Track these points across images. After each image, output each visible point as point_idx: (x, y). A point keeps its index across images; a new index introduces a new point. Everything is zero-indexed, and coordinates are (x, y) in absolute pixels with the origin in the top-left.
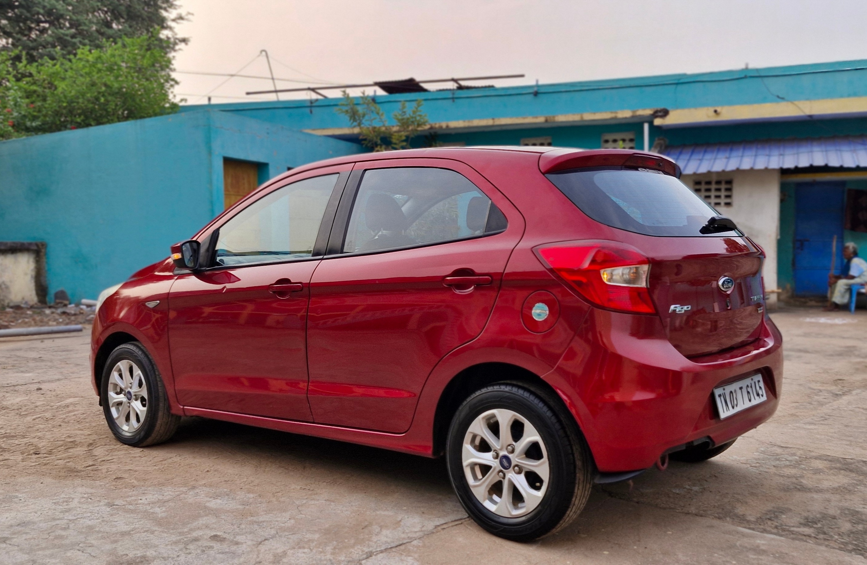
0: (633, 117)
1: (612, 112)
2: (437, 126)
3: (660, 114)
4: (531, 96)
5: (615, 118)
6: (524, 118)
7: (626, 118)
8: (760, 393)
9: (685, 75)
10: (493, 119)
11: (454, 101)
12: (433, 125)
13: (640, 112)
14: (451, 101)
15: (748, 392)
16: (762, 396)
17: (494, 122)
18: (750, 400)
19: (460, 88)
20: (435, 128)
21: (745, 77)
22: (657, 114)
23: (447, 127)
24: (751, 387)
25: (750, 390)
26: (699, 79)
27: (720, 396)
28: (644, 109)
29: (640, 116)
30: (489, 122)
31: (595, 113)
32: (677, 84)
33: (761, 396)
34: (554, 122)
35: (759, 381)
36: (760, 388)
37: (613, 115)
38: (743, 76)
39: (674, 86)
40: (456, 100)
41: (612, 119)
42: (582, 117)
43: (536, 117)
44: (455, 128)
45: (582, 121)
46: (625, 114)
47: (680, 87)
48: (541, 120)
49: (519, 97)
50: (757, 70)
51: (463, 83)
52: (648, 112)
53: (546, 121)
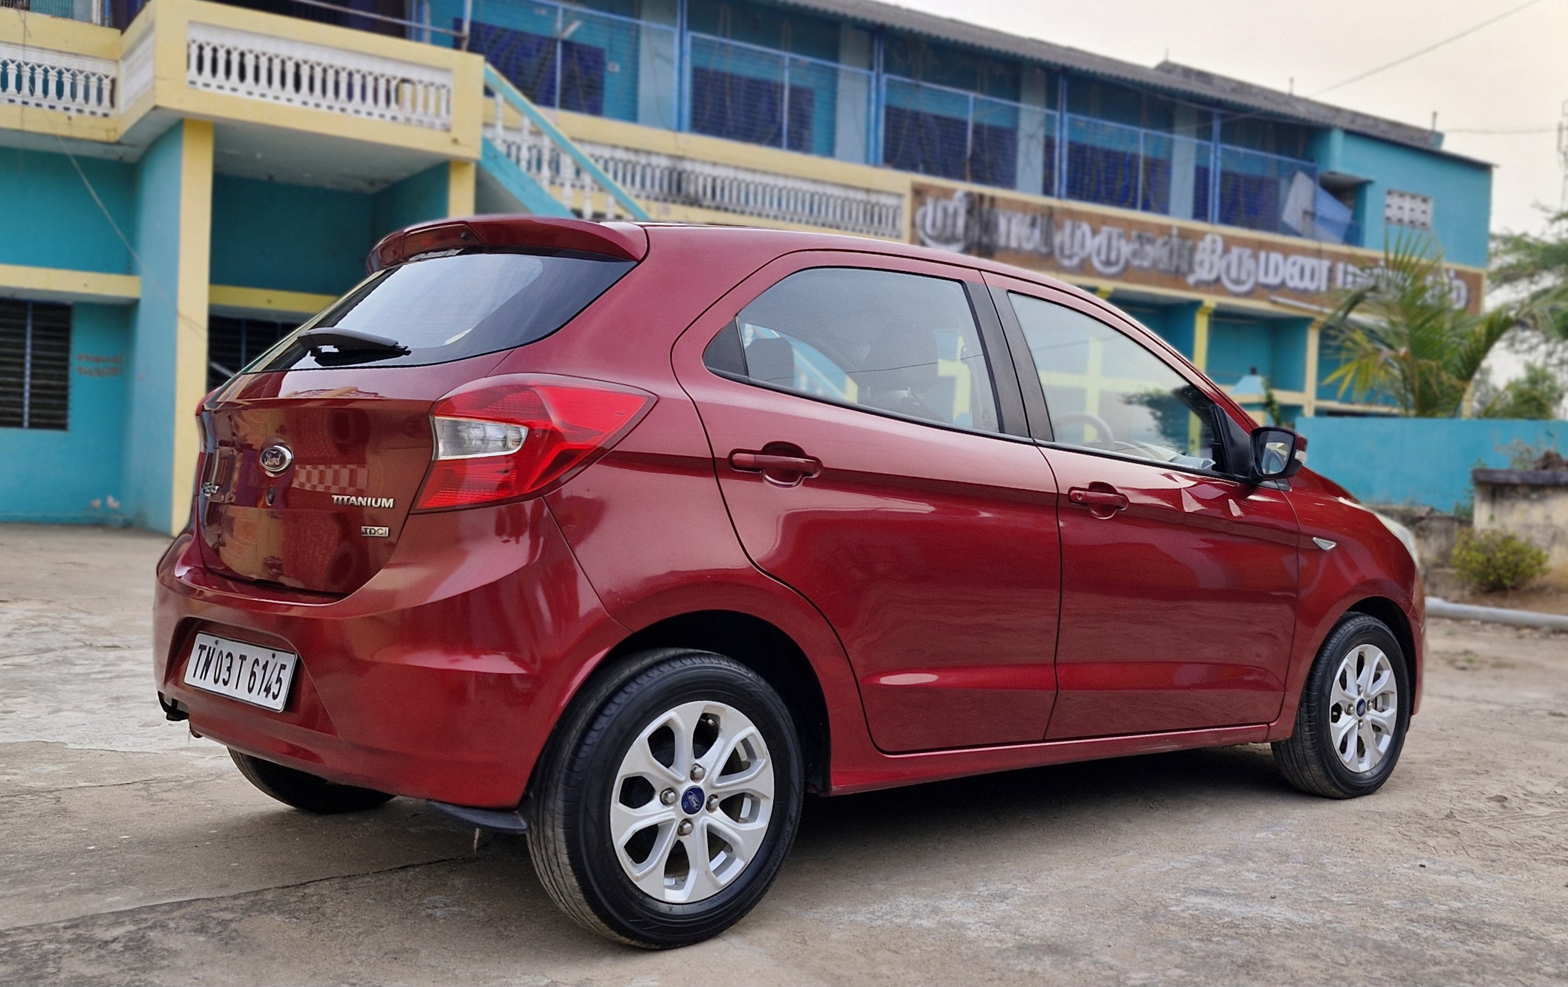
8: (274, 689)
15: (253, 674)
16: (275, 697)
18: (250, 690)
24: (265, 667)
25: (259, 670)
27: (202, 648)
33: (271, 695)
35: (283, 667)
36: (279, 680)
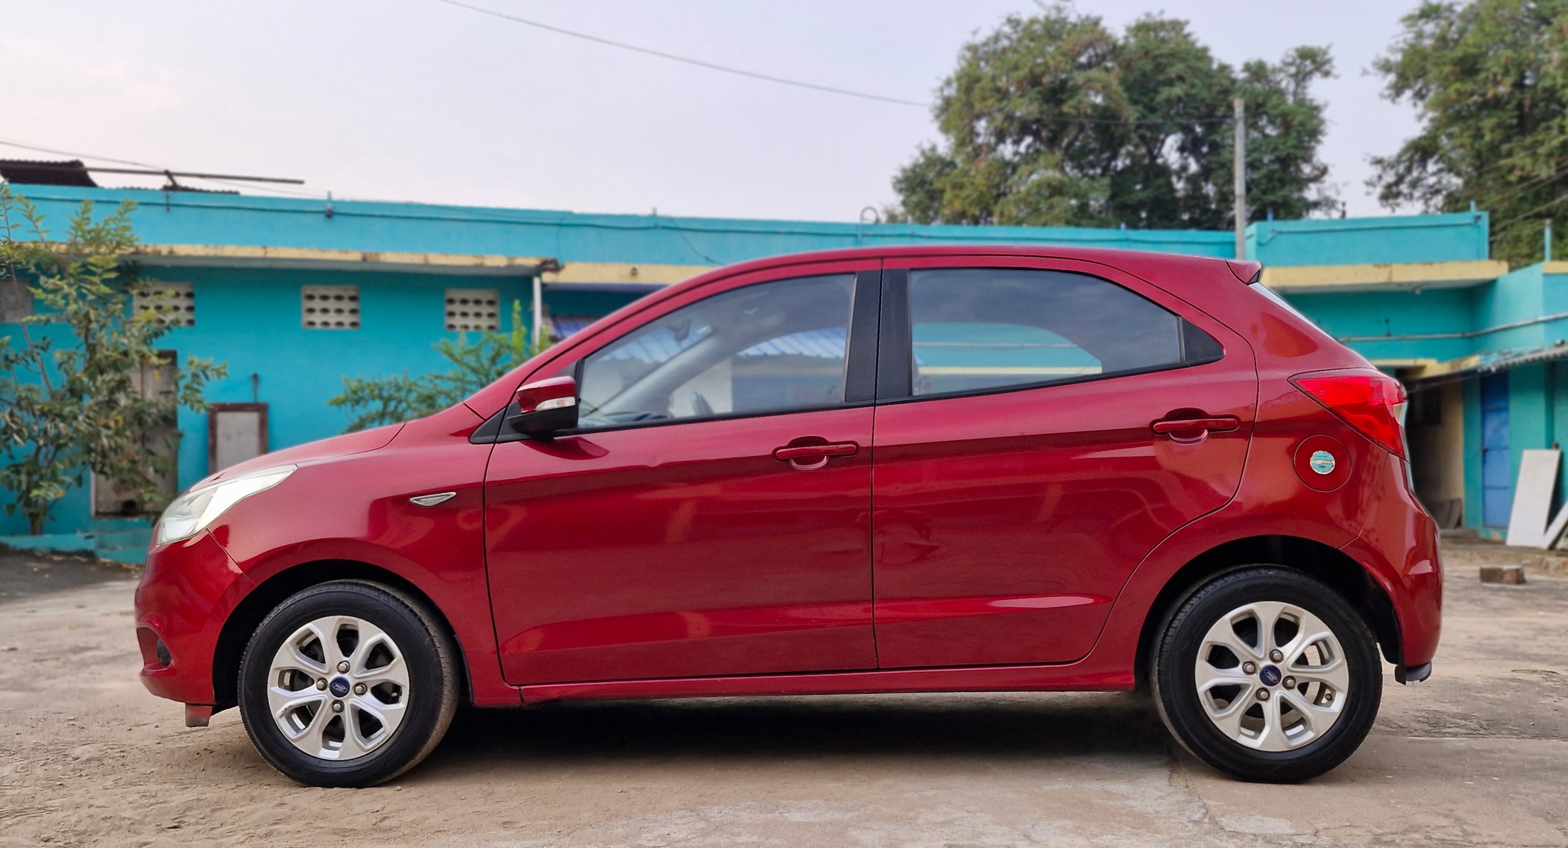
0: (509, 267)
1: (475, 256)
2: (149, 250)
3: (551, 266)
4: (322, 217)
5: (481, 266)
6: (324, 251)
7: (498, 268)
9: (570, 214)
10: (264, 247)
11: (168, 210)
12: (142, 248)
13: (520, 261)
14: (164, 208)
17: (266, 253)
19: (175, 188)
20: (146, 254)
21: (656, 227)
22: (545, 266)
23: (171, 252)
26: (590, 222)
28: (527, 256)
29: (520, 266)
30: (258, 253)
31: (447, 255)
32: (560, 225)
34: (378, 262)
37: (477, 261)
38: (652, 224)
39: (555, 229)
40: (172, 208)
41: (476, 266)
42: (426, 259)
43: (346, 252)
44: (188, 257)
45: (427, 265)
46: (496, 261)
47: (564, 231)
48: (355, 256)
49: (301, 216)
50: (671, 219)
51: (182, 182)
52: (532, 262)
53: (364, 259)
